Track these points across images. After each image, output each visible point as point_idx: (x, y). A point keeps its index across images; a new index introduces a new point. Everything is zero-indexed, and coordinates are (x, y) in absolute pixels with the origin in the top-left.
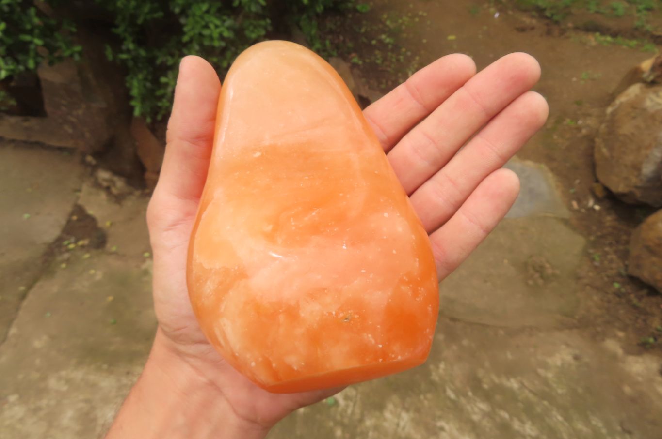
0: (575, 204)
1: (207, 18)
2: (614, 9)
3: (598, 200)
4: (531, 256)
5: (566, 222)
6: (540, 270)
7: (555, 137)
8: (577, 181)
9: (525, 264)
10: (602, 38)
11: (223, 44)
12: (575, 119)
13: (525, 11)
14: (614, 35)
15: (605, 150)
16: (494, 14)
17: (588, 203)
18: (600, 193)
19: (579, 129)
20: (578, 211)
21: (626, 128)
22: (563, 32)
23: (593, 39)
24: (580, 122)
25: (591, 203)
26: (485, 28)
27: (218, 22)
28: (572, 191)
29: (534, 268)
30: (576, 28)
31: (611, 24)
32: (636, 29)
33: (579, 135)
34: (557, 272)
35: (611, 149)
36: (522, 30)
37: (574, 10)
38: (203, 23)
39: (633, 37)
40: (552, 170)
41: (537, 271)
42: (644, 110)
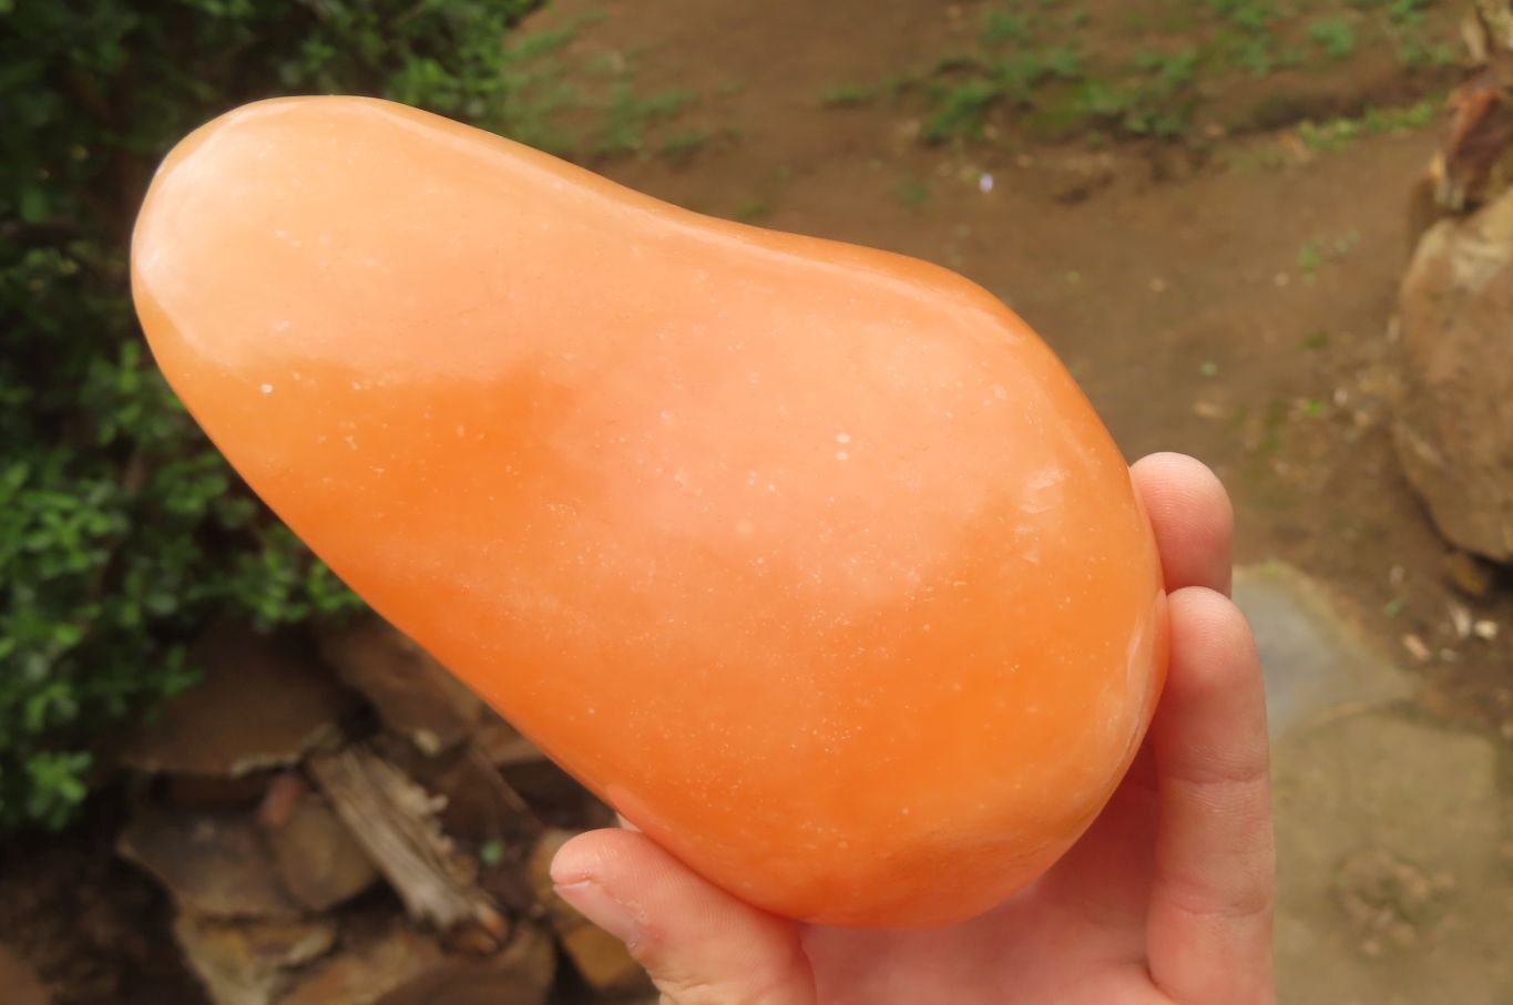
0: (1415, 646)
1: (32, 500)
2: (1322, 43)
3: (1480, 606)
4: (1340, 864)
5: (1407, 711)
6: (1387, 894)
7: (1281, 467)
8: (1397, 574)
9: (1334, 896)
10: (1325, 133)
11: (101, 557)
12: (1323, 392)
13: (1068, 138)
14: (1355, 111)
15: (1424, 450)
16: (977, 182)
17: (1454, 627)
18: (1474, 582)
19: (1344, 417)
20: (1435, 662)
21: (1442, 363)
22: (1200, 159)
23: (1297, 146)
24: (1341, 397)
25: (1463, 622)
26: (963, 231)
27: (66, 502)
28: (1392, 608)
29: (1364, 896)
30: (1238, 133)
31: (1338, 84)
32: (1411, 71)
33: (1351, 436)
34: (1445, 880)
35: (1436, 439)
36: (1077, 195)
37: (1207, 88)
38: (24, 519)
39: (1412, 95)
40: (1307, 568)
41: (1380, 904)
42: (1461, 291)
